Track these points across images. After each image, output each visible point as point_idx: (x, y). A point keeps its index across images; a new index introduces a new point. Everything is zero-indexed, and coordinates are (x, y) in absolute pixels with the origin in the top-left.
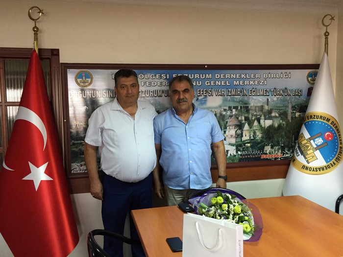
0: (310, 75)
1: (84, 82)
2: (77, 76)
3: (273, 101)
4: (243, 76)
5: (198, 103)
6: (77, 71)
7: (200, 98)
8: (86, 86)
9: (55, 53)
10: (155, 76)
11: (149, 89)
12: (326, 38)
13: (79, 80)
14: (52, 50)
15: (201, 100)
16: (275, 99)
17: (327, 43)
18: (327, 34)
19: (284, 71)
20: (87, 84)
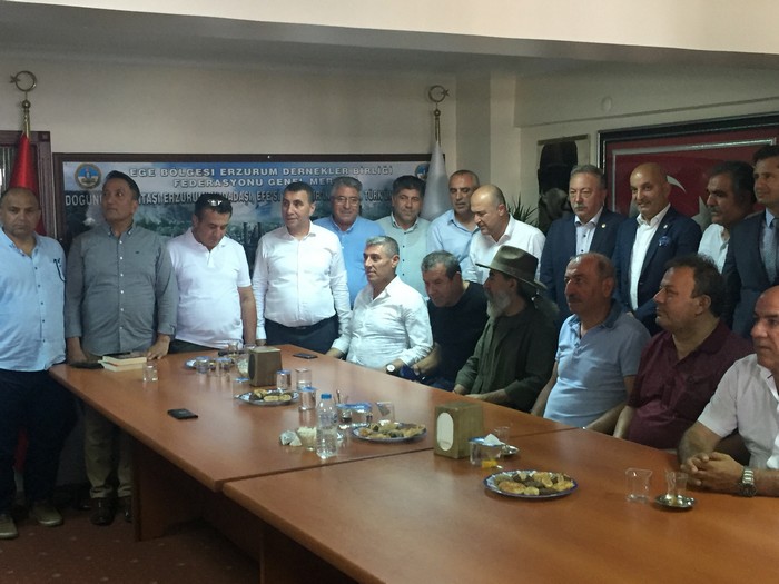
0: (419, 170)
1: (88, 182)
2: (77, 171)
3: (368, 208)
4: (323, 171)
5: (259, 212)
6: (78, 164)
7: (261, 204)
8: (91, 187)
9: (44, 137)
10: (194, 171)
11: (185, 191)
12: (437, 119)
13: (80, 178)
14: (40, 133)
15: (263, 208)
16: (371, 205)
17: (438, 126)
18: (437, 114)
19: (382, 164)
20: (92, 184)
